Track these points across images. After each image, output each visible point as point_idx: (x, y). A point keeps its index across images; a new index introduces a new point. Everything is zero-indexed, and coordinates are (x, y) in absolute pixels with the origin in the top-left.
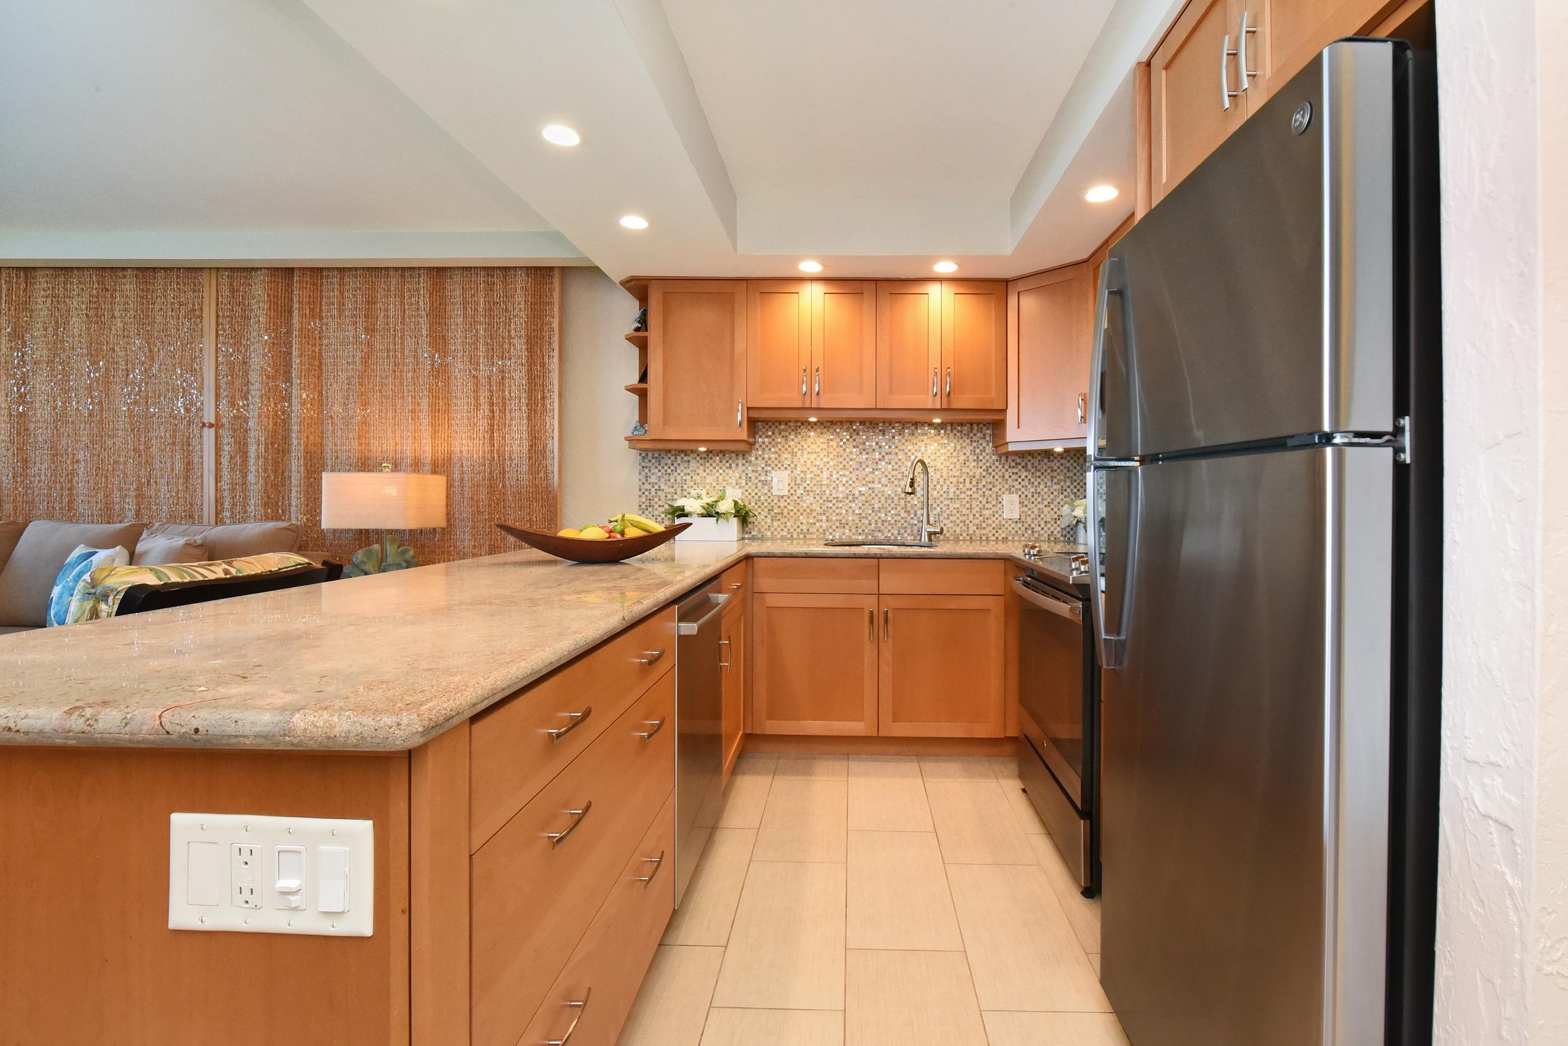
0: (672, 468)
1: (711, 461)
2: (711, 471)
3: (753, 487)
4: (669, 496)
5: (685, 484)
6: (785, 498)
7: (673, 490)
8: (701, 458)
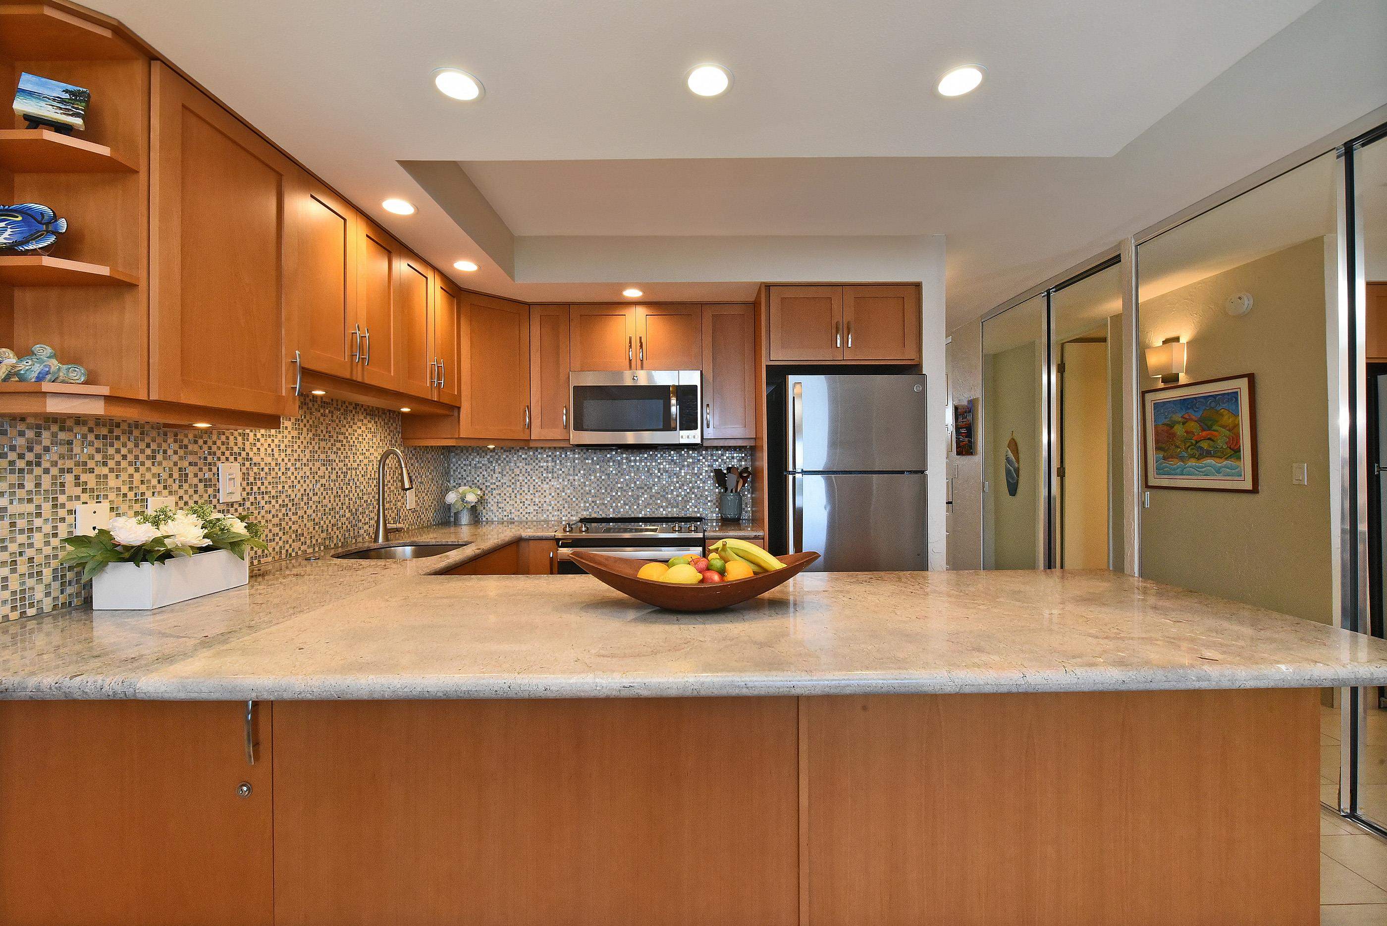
0: (30, 456)
1: (117, 445)
2: (118, 463)
3: (191, 491)
4: (21, 524)
5: (63, 492)
6: (236, 506)
7: (31, 508)
8: (97, 437)
